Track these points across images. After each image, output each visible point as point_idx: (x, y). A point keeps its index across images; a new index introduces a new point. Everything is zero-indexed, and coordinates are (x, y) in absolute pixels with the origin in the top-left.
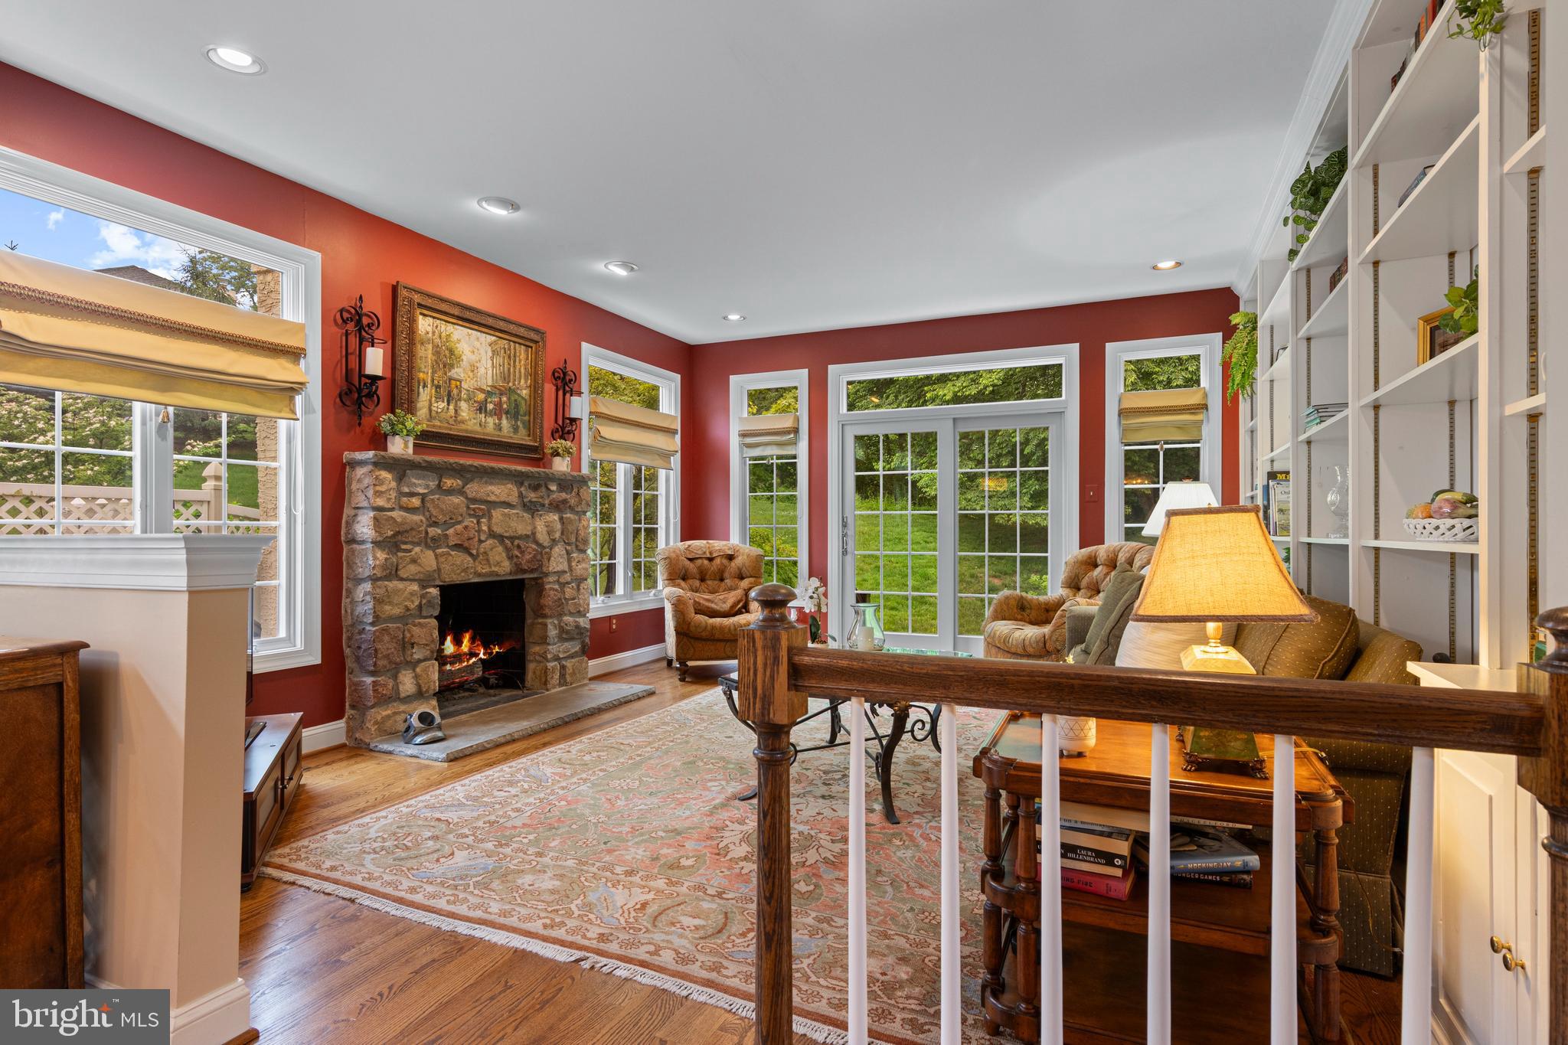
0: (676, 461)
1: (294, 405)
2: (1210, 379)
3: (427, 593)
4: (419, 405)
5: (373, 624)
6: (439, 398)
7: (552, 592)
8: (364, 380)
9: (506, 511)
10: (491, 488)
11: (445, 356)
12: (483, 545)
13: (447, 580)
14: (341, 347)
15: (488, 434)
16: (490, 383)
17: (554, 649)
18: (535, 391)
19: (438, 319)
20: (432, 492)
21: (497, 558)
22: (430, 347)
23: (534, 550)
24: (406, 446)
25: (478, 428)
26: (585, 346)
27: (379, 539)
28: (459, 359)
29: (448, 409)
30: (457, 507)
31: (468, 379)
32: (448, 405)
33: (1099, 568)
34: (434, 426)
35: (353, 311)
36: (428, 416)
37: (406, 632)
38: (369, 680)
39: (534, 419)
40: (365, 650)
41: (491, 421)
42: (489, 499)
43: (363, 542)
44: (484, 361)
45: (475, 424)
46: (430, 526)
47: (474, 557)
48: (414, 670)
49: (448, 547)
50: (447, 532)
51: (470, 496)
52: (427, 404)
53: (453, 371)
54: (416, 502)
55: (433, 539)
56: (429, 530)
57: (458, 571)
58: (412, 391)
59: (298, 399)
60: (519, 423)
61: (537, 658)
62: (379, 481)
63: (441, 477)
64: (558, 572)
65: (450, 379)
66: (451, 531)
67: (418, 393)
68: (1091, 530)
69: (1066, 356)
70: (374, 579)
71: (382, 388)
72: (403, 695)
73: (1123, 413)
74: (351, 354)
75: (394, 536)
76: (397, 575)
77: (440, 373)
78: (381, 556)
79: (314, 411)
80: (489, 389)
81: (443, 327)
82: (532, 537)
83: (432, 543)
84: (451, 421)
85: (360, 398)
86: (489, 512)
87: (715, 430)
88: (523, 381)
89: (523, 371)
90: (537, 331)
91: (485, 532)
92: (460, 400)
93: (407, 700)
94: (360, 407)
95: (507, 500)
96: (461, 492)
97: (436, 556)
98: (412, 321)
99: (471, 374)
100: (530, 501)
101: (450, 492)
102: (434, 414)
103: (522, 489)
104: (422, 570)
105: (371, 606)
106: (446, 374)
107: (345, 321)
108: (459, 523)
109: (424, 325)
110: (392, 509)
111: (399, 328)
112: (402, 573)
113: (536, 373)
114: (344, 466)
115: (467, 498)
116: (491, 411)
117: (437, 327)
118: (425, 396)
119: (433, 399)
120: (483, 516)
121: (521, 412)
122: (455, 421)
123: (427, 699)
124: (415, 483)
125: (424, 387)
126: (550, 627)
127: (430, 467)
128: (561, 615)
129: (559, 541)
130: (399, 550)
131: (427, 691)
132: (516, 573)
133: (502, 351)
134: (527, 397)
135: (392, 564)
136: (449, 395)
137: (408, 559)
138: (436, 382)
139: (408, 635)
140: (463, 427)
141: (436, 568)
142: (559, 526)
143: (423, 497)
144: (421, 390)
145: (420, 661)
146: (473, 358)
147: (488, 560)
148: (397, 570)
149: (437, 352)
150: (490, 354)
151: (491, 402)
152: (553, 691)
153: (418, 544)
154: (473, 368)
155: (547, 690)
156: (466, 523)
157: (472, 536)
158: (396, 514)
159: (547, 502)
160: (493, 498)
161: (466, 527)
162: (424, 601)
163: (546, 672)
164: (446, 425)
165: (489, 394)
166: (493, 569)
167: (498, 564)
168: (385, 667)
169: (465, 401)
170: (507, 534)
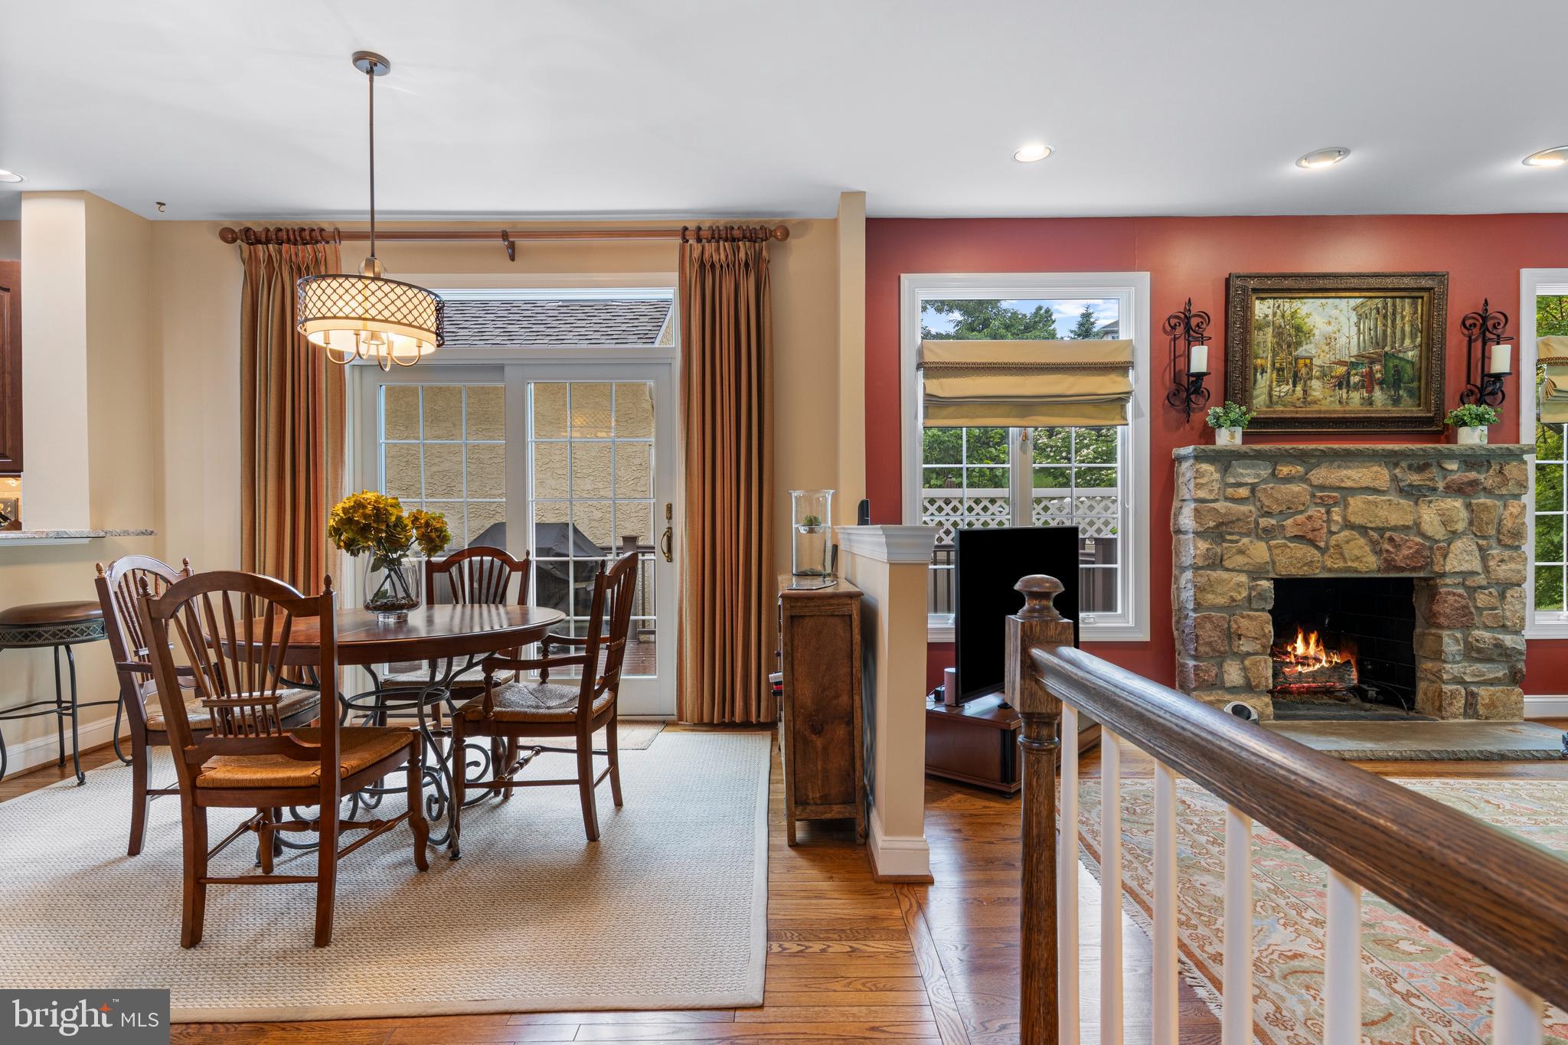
1: (1125, 412)
3: (1257, 585)
4: (1255, 393)
5: (1195, 610)
6: (1281, 381)
7: (1450, 597)
8: (1191, 379)
9: (1370, 497)
10: (1346, 472)
11: (1290, 335)
12: (1334, 537)
13: (1283, 573)
14: (1170, 352)
15: (1350, 412)
16: (1355, 353)
17: (1452, 669)
18: (1429, 349)
19: (1280, 298)
20: (1265, 481)
21: (1356, 552)
22: (1270, 330)
23: (1417, 544)
24: (1232, 436)
25: (1338, 407)
26: (1527, 272)
27: (1200, 529)
28: (1309, 334)
29: (1294, 391)
30: (1297, 495)
31: (1322, 354)
32: (1294, 386)
34: (1275, 412)
35: (1182, 316)
36: (1268, 402)
37: (1232, 623)
38: (1191, 663)
39: (1427, 384)
40: (1187, 635)
41: (1356, 397)
42: (1343, 485)
43: (1186, 533)
44: (1345, 330)
45: (1332, 402)
46: (1263, 516)
47: (1323, 551)
48: (1242, 663)
49: (1285, 538)
50: (1284, 523)
51: (1315, 482)
52: (1266, 390)
53: (1300, 349)
54: (1243, 492)
55: (1265, 530)
56: (1261, 520)
57: (1299, 565)
58: (1246, 379)
59: (1129, 406)
60: (1401, 392)
61: (1430, 676)
62: (1199, 474)
63: (1276, 465)
64: (1461, 573)
65: (1297, 359)
66: (1290, 521)
67: (1255, 381)
70: (1196, 568)
71: (1212, 384)
72: (1228, 685)
74: (1180, 356)
75: (1218, 526)
76: (1222, 566)
77: (1283, 355)
78: (1203, 545)
79: (1143, 415)
80: (1353, 360)
81: (1287, 305)
82: (1417, 527)
83: (1267, 534)
84: (1299, 404)
85: (1188, 396)
86: (1345, 500)
88: (1407, 342)
89: (1407, 328)
90: (1431, 275)
91: (1337, 522)
92: (1310, 379)
93: (1234, 690)
94: (1188, 405)
95: (1371, 485)
96: (1303, 479)
97: (1270, 548)
98: (1247, 309)
99: (1326, 348)
100: (1410, 485)
101: (1289, 480)
102: (1275, 399)
103: (1397, 471)
104: (1251, 561)
105: (1191, 593)
106: (1291, 354)
107: (1173, 328)
108: (1301, 512)
109: (1263, 308)
110: (1216, 501)
111: (1231, 320)
112: (1226, 563)
113: (1430, 327)
114: (1173, 462)
115: (1311, 485)
116: (1356, 384)
117: (1279, 306)
118: (1263, 382)
119: (1275, 384)
120: (1336, 504)
121: (1406, 378)
122: (1304, 403)
123: (1261, 693)
124: (1242, 474)
125: (1262, 374)
126: (1446, 640)
127: (1259, 456)
128: (1467, 627)
129: (1464, 533)
130: (1225, 541)
131: (1257, 686)
132: (1387, 570)
133: (1374, 312)
134: (1416, 360)
135: (1216, 554)
137: (1234, 550)
138: (1277, 365)
139: (1234, 626)
140: (1315, 407)
141: (1269, 560)
142: (1464, 514)
143: (1253, 488)
144: (1259, 376)
145: (1248, 654)
146: (1330, 329)
147: (1342, 554)
148: (1221, 560)
149: (1279, 333)
150: (1354, 319)
151: (1356, 374)
152: (1452, 721)
153: (1248, 535)
154: (1329, 340)
155: (1443, 718)
156: (1310, 513)
157: (1318, 527)
158: (1221, 506)
159: (1441, 485)
160: (1349, 484)
161: (1310, 518)
162: (1254, 594)
163: (1440, 696)
164: (1292, 409)
166: (1350, 564)
167: (1358, 559)
168: (1207, 653)
169: (1318, 378)
170: (1373, 525)
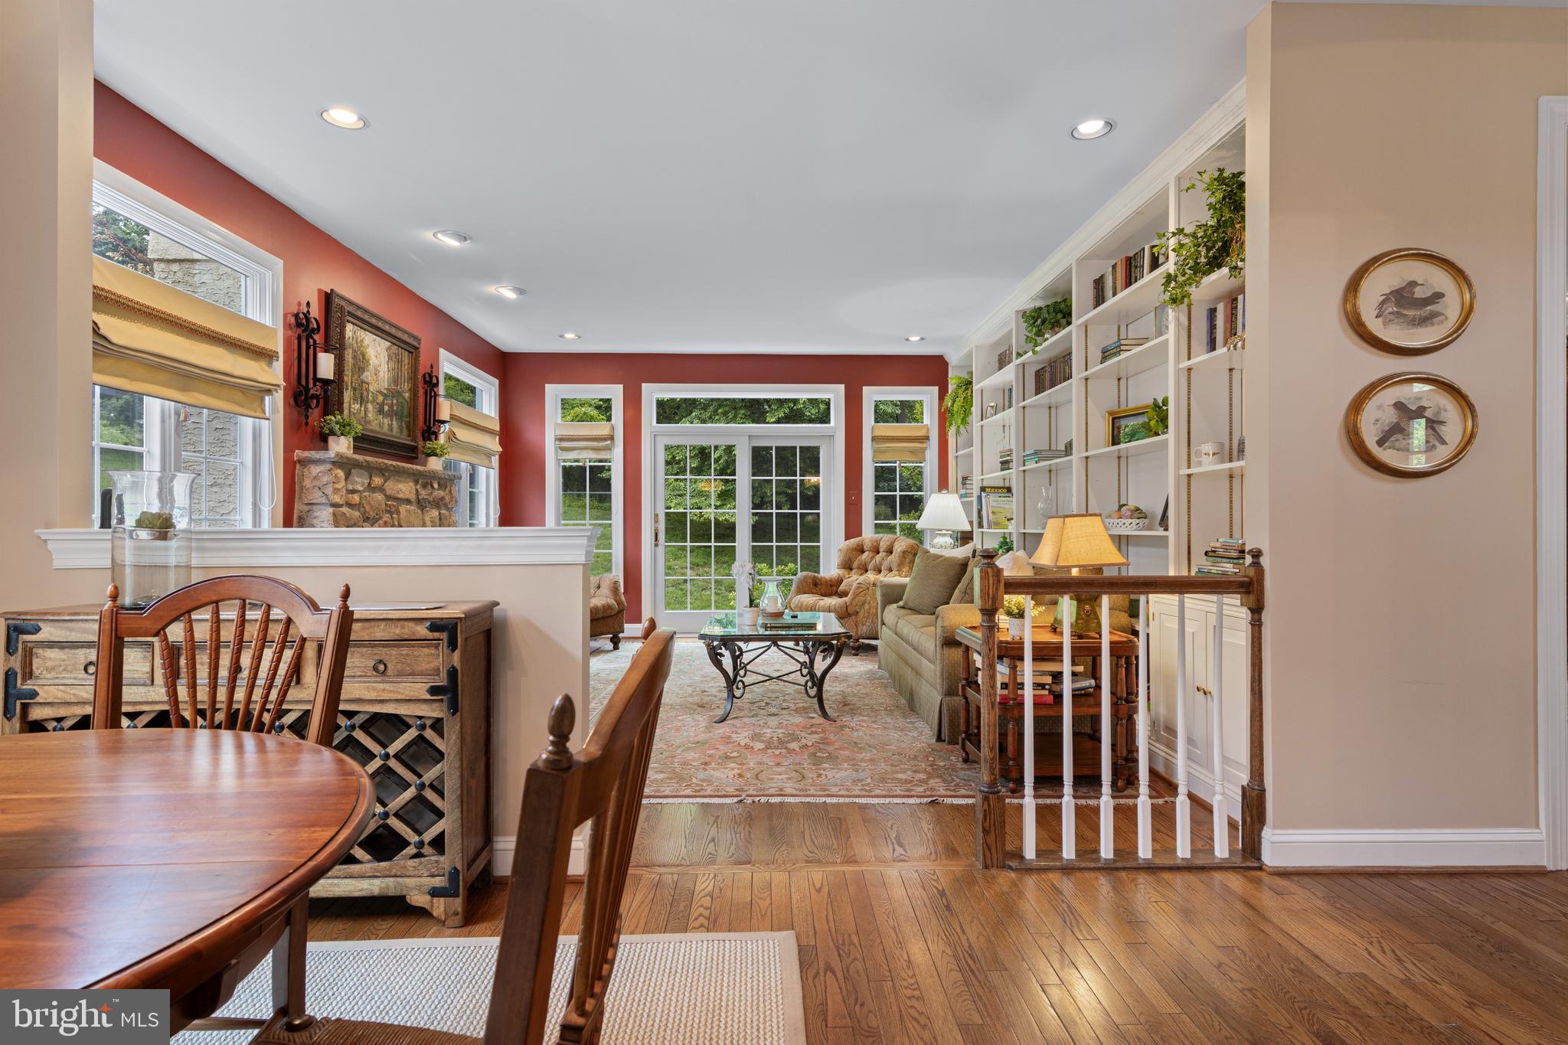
0: (495, 461)
1: (265, 405)
2: (930, 418)
4: (345, 407)
6: (355, 399)
8: (318, 383)
9: (408, 507)
10: (400, 486)
15: (384, 434)
16: (386, 387)
18: (413, 394)
19: (356, 324)
20: (365, 489)
22: (352, 351)
24: (349, 446)
25: (378, 428)
26: (442, 351)
28: (368, 363)
29: (360, 410)
30: (380, 503)
31: (373, 382)
32: (361, 405)
33: (866, 554)
34: (362, 429)
35: (303, 316)
36: (349, 417)
39: (412, 420)
41: (386, 421)
42: (399, 496)
44: (383, 364)
45: (377, 424)
46: (364, 521)
51: (388, 492)
52: (349, 405)
53: (364, 374)
54: (357, 498)
58: (342, 393)
59: (269, 400)
60: (403, 424)
62: (337, 479)
65: (363, 382)
67: (344, 396)
68: (853, 527)
69: (834, 394)
73: (874, 439)
74: (301, 357)
77: (357, 376)
79: (278, 412)
80: (385, 392)
81: (359, 333)
84: (362, 422)
85: (306, 399)
86: (398, 508)
87: (529, 434)
88: (406, 385)
89: (406, 374)
90: (416, 338)
92: (368, 402)
94: (306, 408)
95: (409, 497)
96: (382, 489)
98: (342, 327)
100: (423, 499)
101: (376, 489)
103: (418, 487)
106: (360, 377)
107: (298, 326)
108: (381, 518)
109: (350, 329)
110: (343, 506)
111: (332, 333)
113: (414, 378)
114: (295, 463)
115: (385, 495)
116: (386, 412)
117: (354, 332)
118: (346, 398)
119: (352, 401)
120: (394, 512)
121: (405, 413)
122: (365, 422)
124: (356, 481)
125: (347, 389)
127: (361, 466)
133: (394, 356)
134: (409, 400)
136: (361, 397)
142: (438, 521)
143: (360, 495)
150: (387, 359)
151: (386, 404)
156: (385, 519)
159: (432, 499)
161: (385, 523)
165: (385, 396)
169: (372, 403)
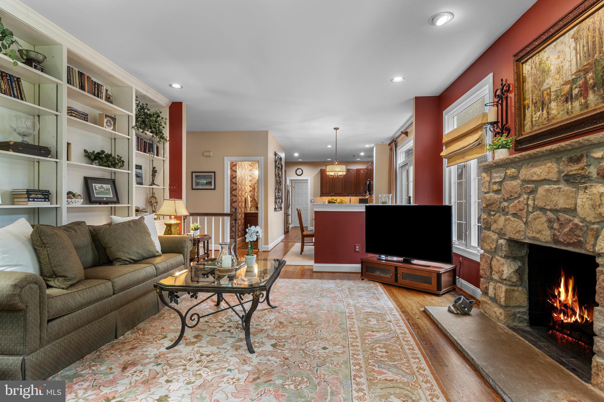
4: (526, 122)
9: (547, 186)
11: (540, 77)
12: (528, 215)
15: (571, 119)
19: (534, 55)
20: (505, 180)
22: (530, 79)
29: (542, 114)
36: (531, 126)
44: (568, 56)
46: (504, 201)
47: (525, 224)
49: (510, 214)
50: (510, 205)
51: (521, 178)
52: (530, 119)
54: (496, 187)
55: (504, 209)
56: (502, 203)
63: (507, 169)
70: (483, 228)
75: (487, 207)
76: (490, 228)
80: (573, 77)
81: (537, 58)
82: (573, 211)
84: (546, 122)
86: (535, 189)
91: (530, 205)
92: (551, 102)
93: (491, 299)
96: (517, 177)
97: (505, 220)
99: (558, 76)
101: (512, 178)
102: (533, 123)
108: (518, 198)
110: (488, 192)
117: (534, 61)
120: (531, 193)
122: (548, 121)
125: (528, 109)
130: (491, 214)
132: (556, 243)
135: (488, 222)
137: (493, 220)
138: (535, 100)
140: (554, 121)
141: (503, 227)
143: (501, 184)
144: (526, 111)
146: (560, 61)
147: (533, 227)
148: (491, 225)
149: (535, 79)
153: (498, 212)
154: (559, 70)
156: (521, 199)
157: (523, 208)
158: (489, 195)
159: (592, 172)
160: (535, 178)
161: (520, 202)
162: (498, 246)
164: (541, 127)
165: (574, 81)
168: (484, 275)
169: (554, 100)
170: (549, 208)
